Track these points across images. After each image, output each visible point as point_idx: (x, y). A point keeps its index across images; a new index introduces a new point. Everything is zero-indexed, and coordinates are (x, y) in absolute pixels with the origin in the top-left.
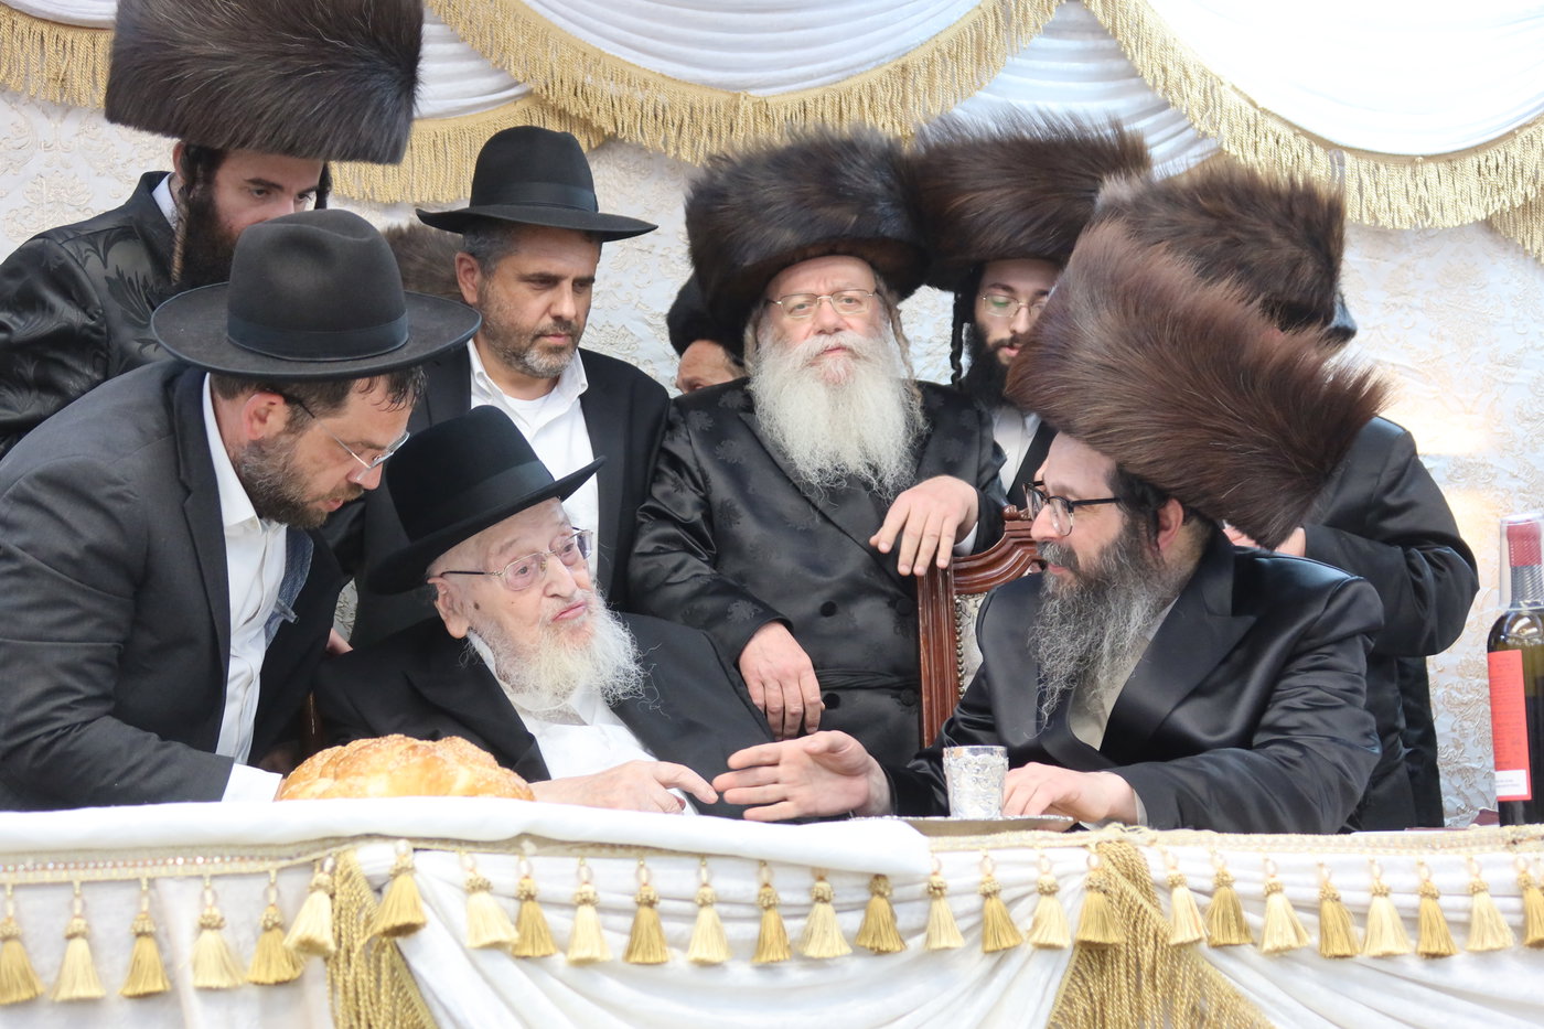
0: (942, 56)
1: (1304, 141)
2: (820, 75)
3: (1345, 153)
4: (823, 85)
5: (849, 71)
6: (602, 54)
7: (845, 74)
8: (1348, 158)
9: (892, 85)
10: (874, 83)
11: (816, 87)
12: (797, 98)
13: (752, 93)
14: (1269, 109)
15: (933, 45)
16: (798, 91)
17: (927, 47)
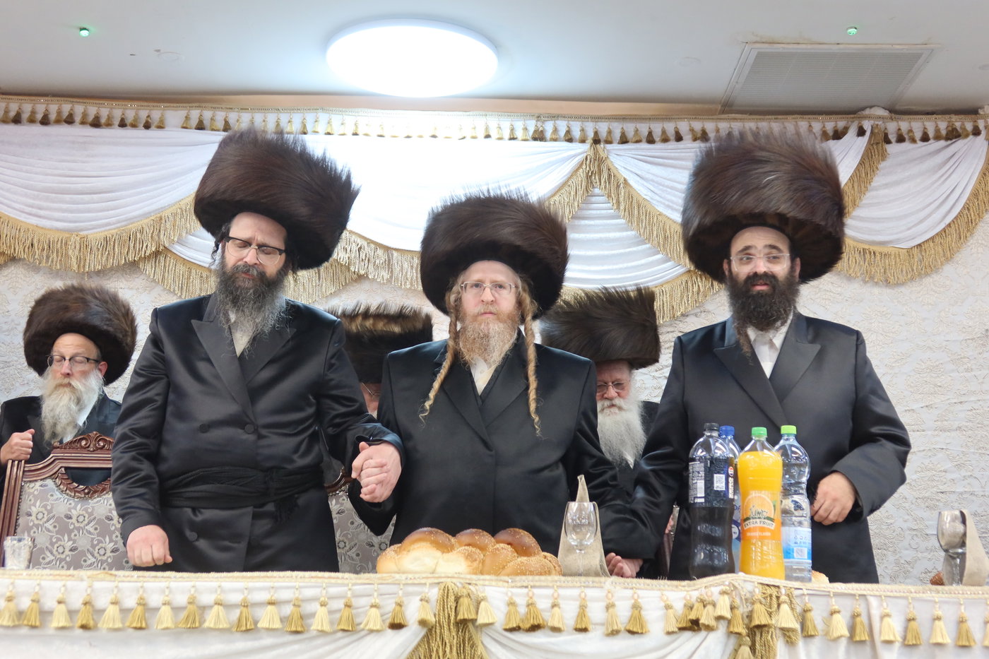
0: (182, 211)
1: (373, 246)
2: (114, 224)
3: (394, 252)
4: (117, 228)
5: (132, 220)
6: (9, 217)
7: (128, 222)
8: (395, 254)
9: (154, 226)
10: (144, 226)
11: (115, 229)
12: (103, 235)
13: (81, 233)
14: (354, 231)
15: (177, 206)
16: (104, 231)
17: (174, 207)
